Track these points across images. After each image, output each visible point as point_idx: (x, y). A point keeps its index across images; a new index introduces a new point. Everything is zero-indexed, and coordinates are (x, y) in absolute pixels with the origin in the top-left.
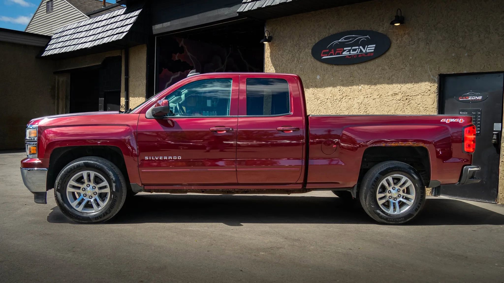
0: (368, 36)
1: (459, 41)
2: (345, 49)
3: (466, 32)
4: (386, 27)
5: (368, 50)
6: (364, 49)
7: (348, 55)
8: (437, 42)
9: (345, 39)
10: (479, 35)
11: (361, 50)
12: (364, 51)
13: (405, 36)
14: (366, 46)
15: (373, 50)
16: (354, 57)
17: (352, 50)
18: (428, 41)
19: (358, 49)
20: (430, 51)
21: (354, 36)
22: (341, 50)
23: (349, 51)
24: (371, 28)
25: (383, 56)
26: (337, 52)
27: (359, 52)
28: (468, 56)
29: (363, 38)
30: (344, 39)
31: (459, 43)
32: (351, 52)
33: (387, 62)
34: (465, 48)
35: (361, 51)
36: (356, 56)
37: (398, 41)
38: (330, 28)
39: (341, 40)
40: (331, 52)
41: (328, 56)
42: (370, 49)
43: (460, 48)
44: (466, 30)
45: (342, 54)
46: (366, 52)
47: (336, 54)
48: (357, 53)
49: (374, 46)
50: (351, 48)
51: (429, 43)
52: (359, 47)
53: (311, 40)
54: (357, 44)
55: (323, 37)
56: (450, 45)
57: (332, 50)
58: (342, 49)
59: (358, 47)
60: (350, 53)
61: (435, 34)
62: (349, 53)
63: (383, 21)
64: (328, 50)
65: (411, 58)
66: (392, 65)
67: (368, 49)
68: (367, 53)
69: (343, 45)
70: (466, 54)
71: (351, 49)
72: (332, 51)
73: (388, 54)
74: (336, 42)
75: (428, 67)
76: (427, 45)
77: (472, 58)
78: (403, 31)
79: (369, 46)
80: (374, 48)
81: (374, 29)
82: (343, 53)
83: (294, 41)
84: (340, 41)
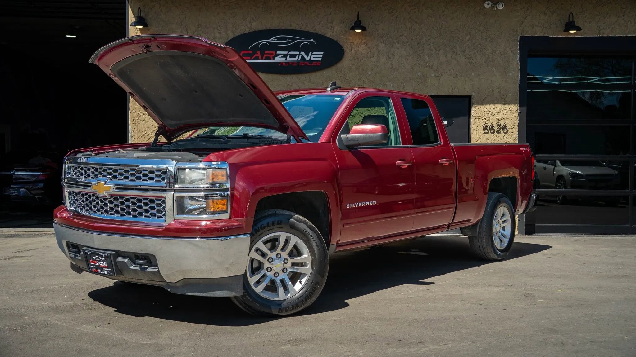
0: (312, 40)
1: (425, 59)
2: (278, 52)
3: (432, 50)
4: (336, 32)
5: (313, 58)
6: (308, 57)
7: (284, 62)
8: (400, 57)
9: (278, 39)
10: (446, 55)
11: (302, 56)
12: (308, 59)
13: (362, 46)
14: (311, 53)
15: (321, 59)
16: (293, 65)
17: (289, 56)
18: (390, 56)
19: (299, 55)
20: (392, 68)
21: (291, 36)
22: (273, 54)
23: (285, 56)
24: (315, 30)
25: (334, 68)
26: (265, 56)
27: (299, 59)
28: (435, 76)
29: (305, 41)
30: (276, 39)
31: (425, 61)
32: (288, 58)
33: (340, 75)
34: (431, 67)
35: (303, 58)
36: (295, 64)
37: (353, 51)
38: (252, 21)
39: (272, 40)
40: (255, 55)
41: (250, 59)
42: (317, 56)
43: (426, 67)
44: (432, 48)
45: (274, 60)
46: (310, 60)
47: (263, 59)
48: (298, 60)
49: (322, 53)
50: (287, 52)
51: (392, 58)
52: (300, 53)
53: (220, 33)
54: (296, 47)
55: (242, 33)
56: (415, 62)
57: (259, 52)
58: (274, 52)
59: (298, 53)
60: (286, 60)
61: (398, 49)
62: (284, 59)
63: (333, 23)
64: (251, 52)
65: (370, 73)
66: (346, 80)
67: (313, 56)
68: (311, 62)
69: (275, 47)
70: (433, 75)
71: (288, 54)
72: (258, 54)
73: (339, 65)
74: (264, 41)
75: (391, 85)
76: (390, 60)
77: (439, 79)
78: (359, 40)
79: (314, 53)
80: (321, 56)
81: (320, 32)
82: (276, 58)
83: (189, 31)
84: (270, 40)
